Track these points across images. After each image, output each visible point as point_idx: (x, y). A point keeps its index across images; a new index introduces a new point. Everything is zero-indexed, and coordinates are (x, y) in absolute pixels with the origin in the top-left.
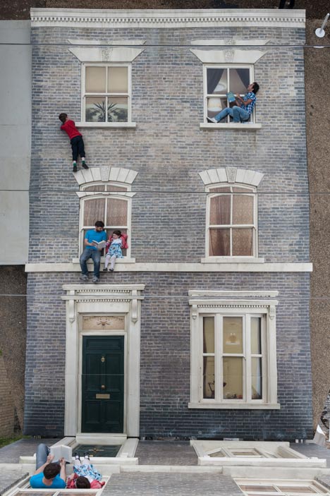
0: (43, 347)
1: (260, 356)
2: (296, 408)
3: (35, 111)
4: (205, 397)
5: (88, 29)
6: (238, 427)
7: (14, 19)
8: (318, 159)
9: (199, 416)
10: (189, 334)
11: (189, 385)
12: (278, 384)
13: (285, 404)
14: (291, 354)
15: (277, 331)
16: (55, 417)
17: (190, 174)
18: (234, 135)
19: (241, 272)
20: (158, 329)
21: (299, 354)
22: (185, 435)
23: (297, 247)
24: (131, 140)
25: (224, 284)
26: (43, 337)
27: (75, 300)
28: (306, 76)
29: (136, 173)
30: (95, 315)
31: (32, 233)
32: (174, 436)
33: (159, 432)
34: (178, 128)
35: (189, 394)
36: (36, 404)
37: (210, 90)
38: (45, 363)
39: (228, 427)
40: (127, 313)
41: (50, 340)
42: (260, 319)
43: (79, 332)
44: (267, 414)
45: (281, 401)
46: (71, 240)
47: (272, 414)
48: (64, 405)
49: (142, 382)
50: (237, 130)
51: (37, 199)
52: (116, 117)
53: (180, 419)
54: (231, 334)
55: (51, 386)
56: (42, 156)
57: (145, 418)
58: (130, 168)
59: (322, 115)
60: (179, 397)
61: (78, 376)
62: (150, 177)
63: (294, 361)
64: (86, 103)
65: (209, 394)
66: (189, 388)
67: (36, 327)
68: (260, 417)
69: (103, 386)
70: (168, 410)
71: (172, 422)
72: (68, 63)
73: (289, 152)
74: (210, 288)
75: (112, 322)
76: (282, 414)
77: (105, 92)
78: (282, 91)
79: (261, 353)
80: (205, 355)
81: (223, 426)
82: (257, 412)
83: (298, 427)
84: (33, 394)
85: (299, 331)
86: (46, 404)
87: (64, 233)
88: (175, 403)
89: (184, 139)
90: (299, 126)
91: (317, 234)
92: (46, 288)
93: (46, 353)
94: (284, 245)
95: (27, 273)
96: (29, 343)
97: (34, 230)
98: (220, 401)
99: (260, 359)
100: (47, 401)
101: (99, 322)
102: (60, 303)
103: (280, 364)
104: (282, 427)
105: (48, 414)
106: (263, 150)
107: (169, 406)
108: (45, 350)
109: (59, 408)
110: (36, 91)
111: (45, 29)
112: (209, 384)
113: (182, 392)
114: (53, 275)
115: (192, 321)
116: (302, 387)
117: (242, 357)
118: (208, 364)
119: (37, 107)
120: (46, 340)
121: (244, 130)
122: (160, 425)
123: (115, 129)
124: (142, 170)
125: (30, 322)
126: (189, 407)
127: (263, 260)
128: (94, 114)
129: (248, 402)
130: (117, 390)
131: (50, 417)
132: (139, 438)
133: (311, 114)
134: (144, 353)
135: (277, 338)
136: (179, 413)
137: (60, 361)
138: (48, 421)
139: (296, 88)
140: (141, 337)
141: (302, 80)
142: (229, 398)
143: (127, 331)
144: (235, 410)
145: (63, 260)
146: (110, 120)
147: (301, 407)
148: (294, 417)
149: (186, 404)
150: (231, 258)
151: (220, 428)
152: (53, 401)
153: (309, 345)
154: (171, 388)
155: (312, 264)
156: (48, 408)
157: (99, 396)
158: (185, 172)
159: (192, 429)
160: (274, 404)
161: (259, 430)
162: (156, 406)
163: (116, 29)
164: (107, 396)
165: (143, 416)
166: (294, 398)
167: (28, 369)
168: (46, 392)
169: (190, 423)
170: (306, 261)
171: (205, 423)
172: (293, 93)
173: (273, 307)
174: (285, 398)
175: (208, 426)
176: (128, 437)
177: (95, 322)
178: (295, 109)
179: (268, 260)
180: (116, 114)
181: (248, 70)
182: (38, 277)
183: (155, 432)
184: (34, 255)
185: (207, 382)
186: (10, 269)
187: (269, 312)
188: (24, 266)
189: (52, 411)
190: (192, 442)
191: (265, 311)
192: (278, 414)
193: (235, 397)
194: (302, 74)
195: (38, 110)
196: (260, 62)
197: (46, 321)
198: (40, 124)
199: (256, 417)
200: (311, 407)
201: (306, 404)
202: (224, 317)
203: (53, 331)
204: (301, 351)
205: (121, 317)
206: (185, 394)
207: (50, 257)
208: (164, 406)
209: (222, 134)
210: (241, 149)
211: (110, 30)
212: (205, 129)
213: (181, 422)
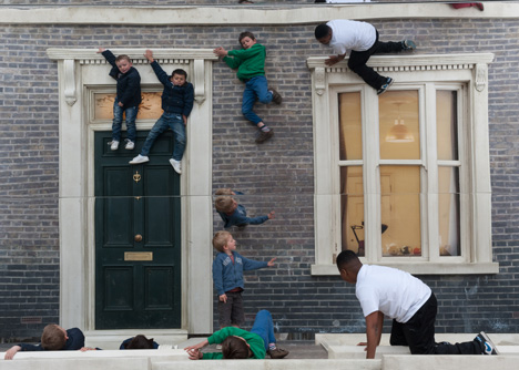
0: (11, 154)
1: (455, 163)
9: (333, 291)
10: (311, 123)
11: (313, 229)
12: (494, 225)
13: (509, 264)
15: (490, 114)
16: (40, 300)
22: (307, 328)
26: (11, 135)
32: (283, 331)
35: (313, 247)
38: (16, 187)
41: (26, 141)
42: (455, 93)
43: (86, 123)
44: (472, 284)
45: (500, 257)
47: (482, 283)
48: (58, 273)
53: (294, 298)
54: (396, 123)
60: (293, 253)
65: (354, 246)
68: (459, 290)
69: (138, 235)
70: (269, 279)
71: (280, 304)
75: (154, 104)
76: (502, 283)
79: (457, 158)
80: (344, 163)
82: (452, 280)
86: (21, 274)
88: (285, 266)
93: (18, 167)
98: (375, 261)
99: (457, 169)
100: (24, 267)
103: (498, 178)
104: (504, 309)
105: (24, 294)
107: (273, 273)
108: (16, 161)
109: (48, 281)
112: (353, 228)
113: (299, 243)
115: (316, 100)
117: (420, 166)
118: (350, 181)
120: (17, 141)
126: (313, 273)
129: (432, 262)
130: (167, 243)
131: (30, 300)
134: (220, 162)
135: (491, 127)
136: (293, 285)
137: (46, 183)
138: (25, 307)
140: (214, 131)
142: (394, 255)
149: (306, 267)
152: (35, 267)
154: (276, 235)
156: (24, 281)
157: (129, 256)
159: (321, 316)
160: (485, 263)
161: (456, 316)
164: (148, 256)
168: (20, 250)
169: (316, 304)
173: (482, 67)
174: (509, 250)
176: (190, 336)
185: (349, 223)
187: (474, 76)
189: (34, 287)
190: (320, 338)
191: (465, 76)
192: (496, 283)
193: (406, 252)
197: (18, 103)
199: (450, 290)
206: (305, 247)
213: (296, 304)
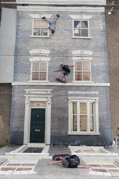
0: (17, 112)
1: (93, 115)
2: (105, 134)
3: (17, 32)
4: (74, 131)
5: (35, 11)
6: (85, 141)
7: (12, 8)
8: (111, 48)
9: (71, 137)
10: (68, 108)
11: (68, 126)
12: (99, 126)
13: (102, 133)
14: (103, 115)
15: (99, 107)
16: (20, 138)
17: (69, 52)
18: (83, 40)
19: (86, 86)
20: (57, 106)
21: (106, 115)
22: (67, 144)
23: (105, 78)
24: (48, 41)
25: (80, 90)
26: (17, 109)
27: (28, 97)
28: (106, 23)
29: (50, 51)
30: (36, 102)
31: (14, 73)
32: (62, 144)
33: (57, 143)
34: (64, 38)
35: (68, 129)
36: (14, 133)
37: (75, 27)
38: (17, 117)
39: (82, 141)
40: (46, 101)
41: (20, 110)
42: (93, 103)
43: (30, 107)
44: (95, 137)
45: (100, 132)
46: (28, 75)
47: (97, 136)
48: (24, 133)
49: (51, 126)
50: (84, 39)
51: (17, 62)
52: (44, 34)
53: (65, 138)
54: (83, 108)
55: (19, 126)
56: (19, 46)
57: (52, 138)
58: (48, 50)
59: (111, 35)
60: (64, 130)
61: (29, 122)
62: (55, 52)
63: (105, 117)
64: (34, 30)
65: (75, 129)
66: (68, 127)
67: (15, 105)
68: (93, 138)
69: (38, 127)
70: (60, 135)
71: (62, 139)
72: (28, 18)
73: (101, 46)
74: (75, 91)
75: (41, 104)
76: (100, 136)
77: (40, 27)
78: (98, 27)
79: (93, 114)
80: (74, 115)
81: (80, 141)
82: (92, 136)
83: (106, 141)
84: (13, 129)
85: (106, 107)
86: (17, 133)
87: (26, 73)
88: (63, 133)
89: (66, 41)
90: (104, 38)
91: (111, 74)
92: (19, 90)
93: (18, 114)
94: (100, 77)
95: (12, 86)
96: (12, 111)
97: (15, 72)
98: (79, 132)
99: (93, 116)
100: (18, 132)
101: (37, 104)
102: (23, 98)
103: (100, 118)
104: (101, 141)
105: (18, 136)
106: (93, 45)
107: (61, 134)
108: (18, 113)
109: (22, 134)
110: (18, 26)
111: (21, 11)
112: (75, 126)
113: (66, 129)
114: (21, 86)
115: (69, 104)
116: (107, 127)
117: (86, 116)
118: (75, 118)
119: (18, 31)
120: (18, 110)
121: (86, 39)
122: (58, 140)
123: (43, 38)
124: (52, 50)
125: (13, 104)
126: (68, 134)
127: (93, 82)
128: (36, 33)
129: (88, 132)
130: (43, 128)
131: (19, 138)
132: (50, 145)
133: (108, 34)
134: (52, 114)
135: (99, 109)
136: (64, 136)
137: (23, 117)
138: (17, 139)
139: (103, 27)
140: (51, 109)
141: (105, 24)
142: (82, 131)
143: (47, 107)
144: (84, 135)
145: (25, 81)
146: (42, 35)
147: (107, 134)
148: (105, 138)
149: (67, 133)
150: (82, 81)
151: (79, 141)
152: (20, 132)
153: (109, 112)
154: (62, 127)
155: (109, 83)
156: (18, 134)
157: (36, 130)
158: (67, 51)
159: (69, 142)
160: (98, 133)
161: (93, 142)
162: (56, 134)
163: (44, 11)
164: (39, 130)
165: (52, 137)
166: (105, 131)
167: (11, 120)
168: (17, 129)
169: (68, 139)
170: (108, 82)
171: (74, 140)
172: (102, 28)
173: (97, 100)
174: (102, 131)
175: (75, 141)
176: (46, 145)
177: (36, 104)
178: (103, 33)
179: (95, 82)
180: (44, 33)
181: (87, 21)
182: (16, 87)
183: (56, 143)
184: (15, 80)
185: (74, 125)
186: (7, 84)
187: (96, 101)
188: (11, 83)
189: (19, 135)
190: (69, 147)
191: (94, 101)
192: (99, 136)
193: (84, 131)
194: (105, 22)
195: (18, 32)
196: (91, 19)
197: (18, 103)
198: (18, 36)
199: (91, 138)
200: (111, 134)
201: (109, 133)
202: (80, 103)
203: (21, 106)
204: (107, 113)
205: (44, 102)
206: (67, 129)
207: (20, 81)
208: (59, 134)
209: (79, 40)
210: (86, 44)
211: (42, 11)
212: (73, 38)
213: (65, 139)
